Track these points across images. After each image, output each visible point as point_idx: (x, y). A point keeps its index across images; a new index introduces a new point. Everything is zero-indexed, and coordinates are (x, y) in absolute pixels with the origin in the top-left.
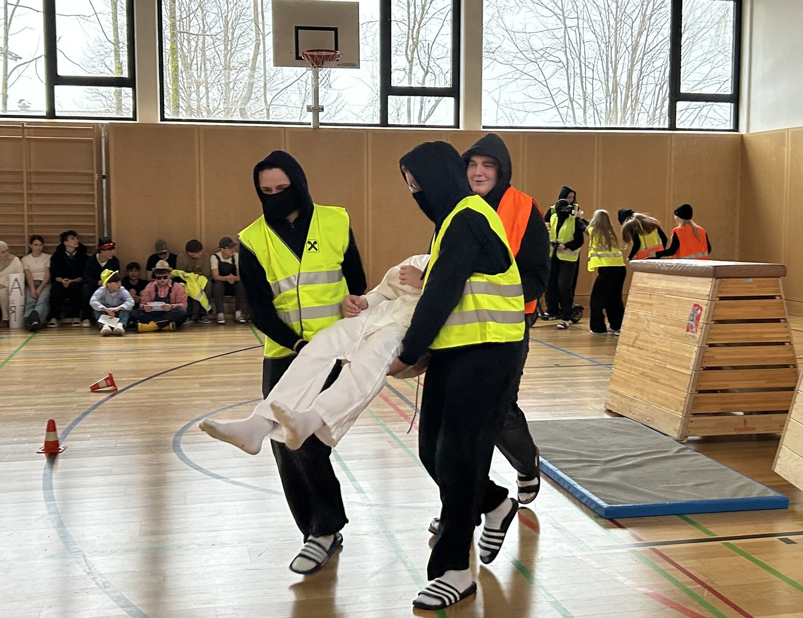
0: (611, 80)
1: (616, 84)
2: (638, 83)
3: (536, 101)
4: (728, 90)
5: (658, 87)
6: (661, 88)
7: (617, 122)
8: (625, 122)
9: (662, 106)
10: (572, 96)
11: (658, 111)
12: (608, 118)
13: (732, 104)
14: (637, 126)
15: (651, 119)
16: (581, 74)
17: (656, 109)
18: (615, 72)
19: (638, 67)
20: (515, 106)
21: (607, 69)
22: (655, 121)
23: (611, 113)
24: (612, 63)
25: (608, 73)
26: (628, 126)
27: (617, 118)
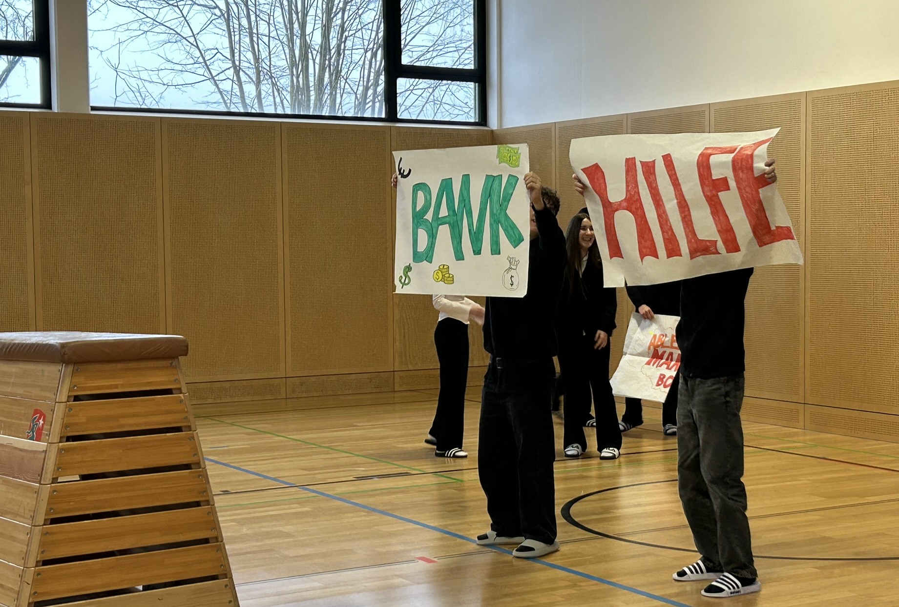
0: (298, 42)
1: (306, 48)
2: (339, 46)
3: (179, 67)
4: (468, 62)
5: (369, 54)
6: (374, 55)
7: (309, 106)
8: (322, 107)
9: (376, 84)
10: (237, 63)
11: (370, 92)
12: (295, 101)
13: (477, 84)
14: (339, 114)
15: (360, 103)
16: (250, 28)
17: (367, 89)
18: (303, 27)
19: (337, 21)
20: (144, 75)
21: (291, 22)
22: (367, 106)
23: (299, 92)
24: (297, 13)
25: (292, 29)
26: (325, 112)
27: (309, 100)
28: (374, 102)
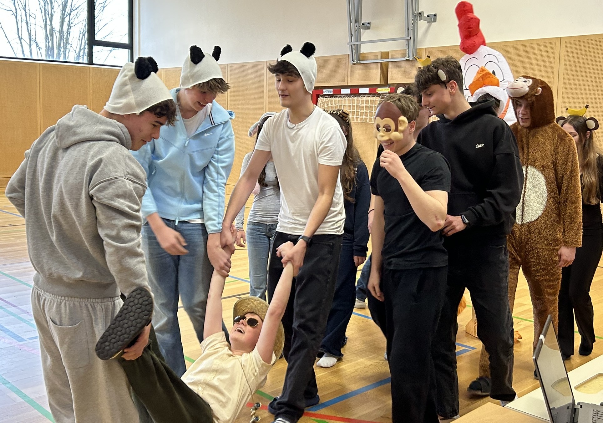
0: (48, 27)
1: (52, 30)
2: (68, 31)
5: (82, 35)
6: (84, 35)
7: (53, 57)
8: (59, 57)
9: (84, 49)
10: (20, 36)
11: (82, 51)
12: (47, 54)
13: (129, 50)
14: (68, 61)
15: (77, 56)
16: (27, 21)
17: (80, 50)
18: (51, 21)
19: (67, 19)
21: (46, 19)
22: (80, 58)
23: (49, 49)
24: (48, 15)
25: (46, 22)
26: (61, 60)
27: (54, 54)
28: (83, 56)
